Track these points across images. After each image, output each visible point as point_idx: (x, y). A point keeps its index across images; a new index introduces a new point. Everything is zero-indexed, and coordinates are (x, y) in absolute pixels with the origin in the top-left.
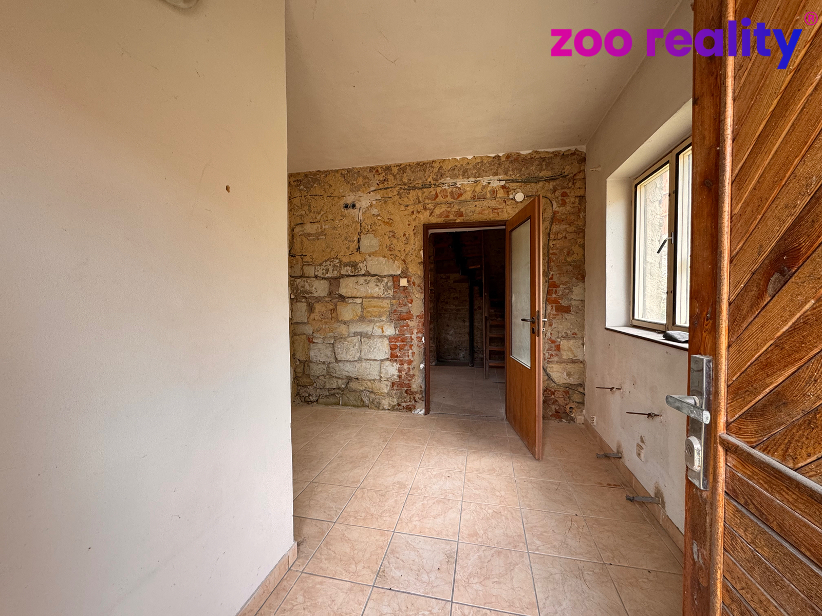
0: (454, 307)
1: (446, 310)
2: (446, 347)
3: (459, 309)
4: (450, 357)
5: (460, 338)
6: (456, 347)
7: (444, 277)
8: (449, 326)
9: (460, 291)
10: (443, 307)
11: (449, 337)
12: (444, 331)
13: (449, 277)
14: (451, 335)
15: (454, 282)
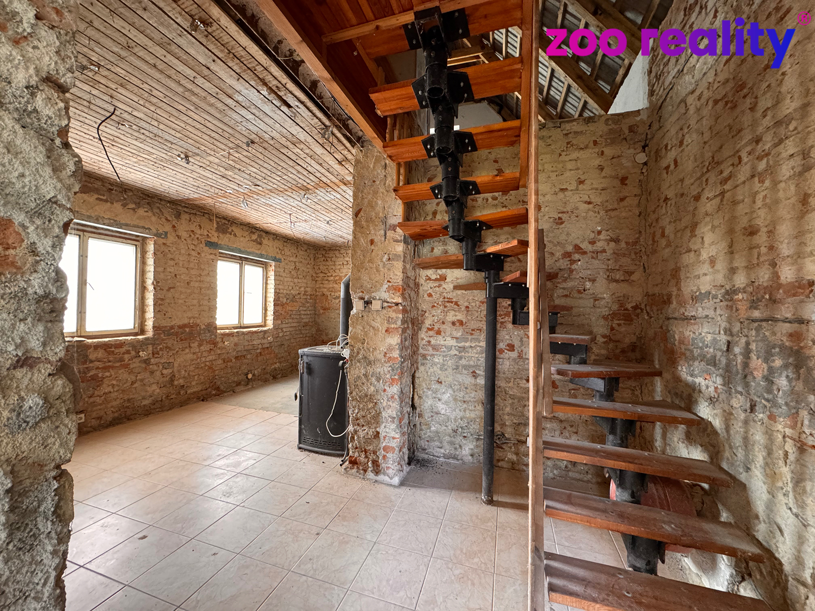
6: (455, 431)
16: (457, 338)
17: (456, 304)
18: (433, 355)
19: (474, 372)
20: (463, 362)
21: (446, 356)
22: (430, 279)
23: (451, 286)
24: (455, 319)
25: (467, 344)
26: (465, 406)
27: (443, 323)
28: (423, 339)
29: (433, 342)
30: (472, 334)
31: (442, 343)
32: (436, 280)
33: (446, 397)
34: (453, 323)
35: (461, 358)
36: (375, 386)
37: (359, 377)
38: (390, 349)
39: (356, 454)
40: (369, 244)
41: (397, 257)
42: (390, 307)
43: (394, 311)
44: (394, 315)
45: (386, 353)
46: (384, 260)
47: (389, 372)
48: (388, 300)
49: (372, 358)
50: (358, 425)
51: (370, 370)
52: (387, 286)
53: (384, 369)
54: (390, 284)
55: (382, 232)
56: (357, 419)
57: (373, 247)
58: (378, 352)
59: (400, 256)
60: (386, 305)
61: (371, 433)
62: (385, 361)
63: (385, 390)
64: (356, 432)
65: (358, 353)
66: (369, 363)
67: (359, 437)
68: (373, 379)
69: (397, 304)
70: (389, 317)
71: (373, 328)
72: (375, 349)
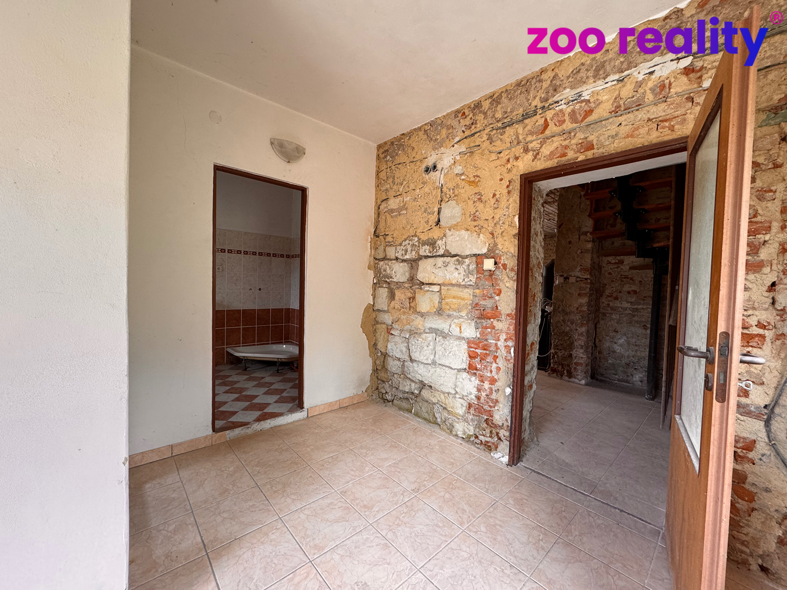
0: (629, 305)
1: (613, 309)
2: (610, 361)
3: (637, 309)
4: (617, 377)
5: (636, 351)
6: (628, 365)
7: (613, 261)
8: (617, 332)
9: (640, 281)
10: (608, 305)
11: (617, 348)
12: (608, 338)
13: (622, 262)
14: (621, 345)
15: (631, 268)
16: (631, 302)
17: (631, 279)
18: (612, 314)
19: (645, 326)
20: (636, 318)
21: (622, 314)
22: (610, 263)
23: (628, 267)
24: (630, 289)
25: (640, 307)
26: (636, 348)
27: (620, 292)
28: (603, 303)
29: (611, 304)
30: (644, 300)
31: (619, 305)
32: (615, 263)
33: (621, 341)
34: (629, 293)
35: (634, 316)
36: (570, 327)
37: (559, 321)
38: (581, 305)
39: (556, 366)
40: (568, 244)
41: (587, 251)
42: (581, 281)
43: (584, 283)
44: (583, 285)
45: (578, 308)
46: (578, 253)
47: (580, 318)
48: (580, 276)
49: (568, 310)
50: (558, 349)
51: (567, 318)
52: (580, 268)
53: (577, 318)
54: (582, 267)
55: (578, 236)
56: (557, 346)
57: (570, 245)
58: (573, 307)
59: (589, 250)
60: (579, 280)
61: (566, 354)
62: (577, 313)
63: (576, 330)
64: (556, 353)
65: (559, 308)
66: (567, 314)
67: (558, 356)
68: (569, 323)
69: (586, 279)
70: (581, 287)
71: (570, 293)
72: (570, 306)
